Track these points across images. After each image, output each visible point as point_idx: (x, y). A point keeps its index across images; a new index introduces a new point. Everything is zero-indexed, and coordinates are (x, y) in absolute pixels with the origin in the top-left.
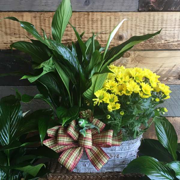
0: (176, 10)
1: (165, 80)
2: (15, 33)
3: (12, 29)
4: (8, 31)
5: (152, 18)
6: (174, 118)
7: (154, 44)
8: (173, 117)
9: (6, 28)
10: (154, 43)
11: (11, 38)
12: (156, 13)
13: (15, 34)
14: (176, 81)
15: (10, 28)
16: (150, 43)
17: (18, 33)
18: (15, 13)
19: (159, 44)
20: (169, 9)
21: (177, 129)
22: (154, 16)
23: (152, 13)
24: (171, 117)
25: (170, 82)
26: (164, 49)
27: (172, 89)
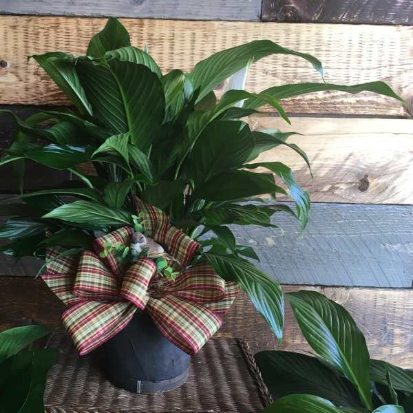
0: (351, 20)
1: (327, 191)
5: (293, 36)
6: (351, 290)
7: (299, 100)
8: (347, 287)
10: (297, 98)
12: (303, 26)
14: (354, 195)
19: (311, 100)
20: (334, 18)
22: (298, 34)
23: (293, 26)
24: (343, 286)
25: (338, 195)
26: (324, 112)
27: (344, 214)
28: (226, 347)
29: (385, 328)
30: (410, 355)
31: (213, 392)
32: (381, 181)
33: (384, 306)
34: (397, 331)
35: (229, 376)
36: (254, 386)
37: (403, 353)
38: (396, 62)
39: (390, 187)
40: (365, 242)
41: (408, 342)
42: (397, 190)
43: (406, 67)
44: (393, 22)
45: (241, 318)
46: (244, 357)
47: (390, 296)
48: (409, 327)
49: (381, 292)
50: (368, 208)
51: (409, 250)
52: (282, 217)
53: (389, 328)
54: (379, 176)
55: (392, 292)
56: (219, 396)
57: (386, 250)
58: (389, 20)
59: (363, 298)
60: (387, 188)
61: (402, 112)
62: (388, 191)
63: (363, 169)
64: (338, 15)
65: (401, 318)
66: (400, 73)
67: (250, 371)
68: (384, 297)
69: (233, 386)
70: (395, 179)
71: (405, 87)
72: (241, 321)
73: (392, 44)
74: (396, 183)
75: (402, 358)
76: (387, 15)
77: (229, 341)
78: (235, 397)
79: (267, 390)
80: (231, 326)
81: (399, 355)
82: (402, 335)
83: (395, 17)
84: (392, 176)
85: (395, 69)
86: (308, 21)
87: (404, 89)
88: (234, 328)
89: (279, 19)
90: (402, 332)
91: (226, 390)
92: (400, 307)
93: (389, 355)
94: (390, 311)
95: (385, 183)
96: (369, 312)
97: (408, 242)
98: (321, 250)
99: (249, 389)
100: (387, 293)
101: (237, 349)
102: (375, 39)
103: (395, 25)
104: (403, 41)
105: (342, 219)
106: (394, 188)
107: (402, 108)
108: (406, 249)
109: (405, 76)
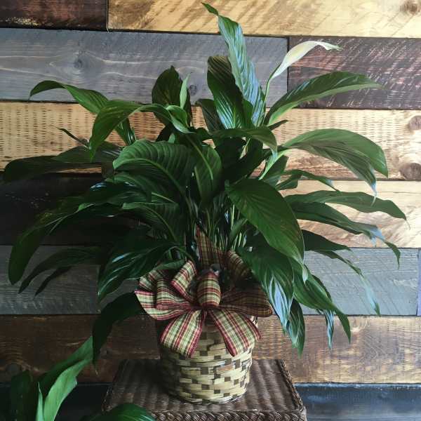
0: (357, 107)
1: (344, 239)
2: (53, 141)
3: (47, 135)
4: (40, 137)
5: (313, 119)
6: (368, 318)
7: (319, 168)
8: (365, 316)
9: (36, 132)
10: (318, 166)
11: (44, 151)
12: (320, 111)
13: (52, 143)
14: (366, 241)
15: (44, 133)
16: (311, 165)
17: (58, 142)
18: (57, 105)
19: (329, 167)
20: (344, 105)
21: (375, 342)
22: (316, 118)
23: (313, 111)
24: (362, 315)
25: (353, 241)
26: (339, 176)
27: (359, 257)
28: (268, 366)
29: (397, 349)
30: (419, 371)
31: (257, 397)
32: (387, 230)
33: (395, 331)
34: (407, 351)
35: (269, 386)
36: (288, 393)
37: (414, 370)
38: (392, 138)
39: (394, 235)
40: (376, 278)
41: (417, 360)
42: (399, 236)
43: (400, 141)
44: (389, 107)
45: (281, 344)
46: (282, 372)
47: (400, 322)
48: (416, 348)
49: (392, 319)
50: (378, 251)
51: (412, 284)
52: (310, 260)
53: (400, 349)
54: (385, 226)
55: (401, 319)
56: (261, 400)
57: (394, 284)
58: (385, 106)
59: (378, 324)
60: (391, 235)
61: (399, 176)
62: (393, 237)
63: (371, 220)
64: (346, 103)
65: (410, 340)
66: (396, 146)
67: (286, 383)
68: (394, 323)
69: (272, 393)
70: (397, 228)
71: (401, 156)
72: (280, 347)
73: (389, 124)
74: (399, 231)
75: (413, 373)
76: (384, 103)
77: (270, 362)
78: (273, 400)
79: (298, 395)
80: (272, 351)
81: (411, 371)
82: (411, 354)
83: (390, 103)
84: (395, 226)
85: (392, 143)
86: (324, 108)
87: (400, 159)
88: (276, 353)
89: (301, 106)
90: (411, 352)
91: (267, 396)
92: (409, 331)
93: (402, 371)
94: (400, 335)
95: (390, 232)
96: (383, 335)
97: (411, 278)
98: (343, 286)
99: (285, 395)
100: (397, 320)
101: (276, 367)
102: (376, 121)
103: (390, 109)
104: (397, 121)
105: (357, 260)
106: (397, 235)
107: (399, 173)
108: (409, 283)
109: (400, 148)
